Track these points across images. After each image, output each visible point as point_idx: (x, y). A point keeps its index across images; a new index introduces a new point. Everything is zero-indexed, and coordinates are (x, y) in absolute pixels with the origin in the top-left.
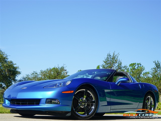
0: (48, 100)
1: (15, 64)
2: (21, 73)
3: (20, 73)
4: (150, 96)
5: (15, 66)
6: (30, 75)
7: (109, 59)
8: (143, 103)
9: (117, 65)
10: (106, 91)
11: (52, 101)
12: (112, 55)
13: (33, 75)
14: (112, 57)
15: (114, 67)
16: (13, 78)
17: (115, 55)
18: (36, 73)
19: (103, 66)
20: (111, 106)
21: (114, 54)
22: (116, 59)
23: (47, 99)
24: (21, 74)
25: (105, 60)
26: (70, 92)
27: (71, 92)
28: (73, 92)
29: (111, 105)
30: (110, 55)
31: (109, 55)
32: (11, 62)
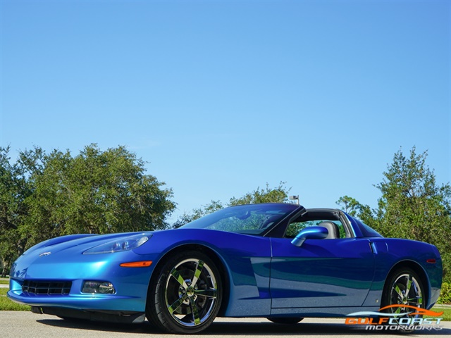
0: (87, 283)
1: (163, 184)
2: (177, 206)
3: (174, 207)
4: (408, 275)
5: (161, 188)
6: (204, 211)
7: (401, 169)
8: (382, 291)
9: (422, 184)
10: (254, 260)
11: (101, 286)
12: (408, 156)
13: (210, 211)
14: (407, 163)
15: (415, 190)
16: (159, 219)
17: (415, 157)
18: (219, 206)
19: (383, 186)
20: (273, 299)
21: (413, 154)
22: (419, 168)
23: (85, 281)
24: (175, 210)
25: (388, 172)
26: (141, 264)
27: (144, 264)
28: (152, 264)
29: (271, 298)
30: (403, 155)
31: (399, 156)
32: (152, 179)
